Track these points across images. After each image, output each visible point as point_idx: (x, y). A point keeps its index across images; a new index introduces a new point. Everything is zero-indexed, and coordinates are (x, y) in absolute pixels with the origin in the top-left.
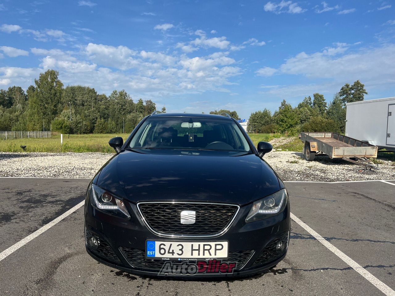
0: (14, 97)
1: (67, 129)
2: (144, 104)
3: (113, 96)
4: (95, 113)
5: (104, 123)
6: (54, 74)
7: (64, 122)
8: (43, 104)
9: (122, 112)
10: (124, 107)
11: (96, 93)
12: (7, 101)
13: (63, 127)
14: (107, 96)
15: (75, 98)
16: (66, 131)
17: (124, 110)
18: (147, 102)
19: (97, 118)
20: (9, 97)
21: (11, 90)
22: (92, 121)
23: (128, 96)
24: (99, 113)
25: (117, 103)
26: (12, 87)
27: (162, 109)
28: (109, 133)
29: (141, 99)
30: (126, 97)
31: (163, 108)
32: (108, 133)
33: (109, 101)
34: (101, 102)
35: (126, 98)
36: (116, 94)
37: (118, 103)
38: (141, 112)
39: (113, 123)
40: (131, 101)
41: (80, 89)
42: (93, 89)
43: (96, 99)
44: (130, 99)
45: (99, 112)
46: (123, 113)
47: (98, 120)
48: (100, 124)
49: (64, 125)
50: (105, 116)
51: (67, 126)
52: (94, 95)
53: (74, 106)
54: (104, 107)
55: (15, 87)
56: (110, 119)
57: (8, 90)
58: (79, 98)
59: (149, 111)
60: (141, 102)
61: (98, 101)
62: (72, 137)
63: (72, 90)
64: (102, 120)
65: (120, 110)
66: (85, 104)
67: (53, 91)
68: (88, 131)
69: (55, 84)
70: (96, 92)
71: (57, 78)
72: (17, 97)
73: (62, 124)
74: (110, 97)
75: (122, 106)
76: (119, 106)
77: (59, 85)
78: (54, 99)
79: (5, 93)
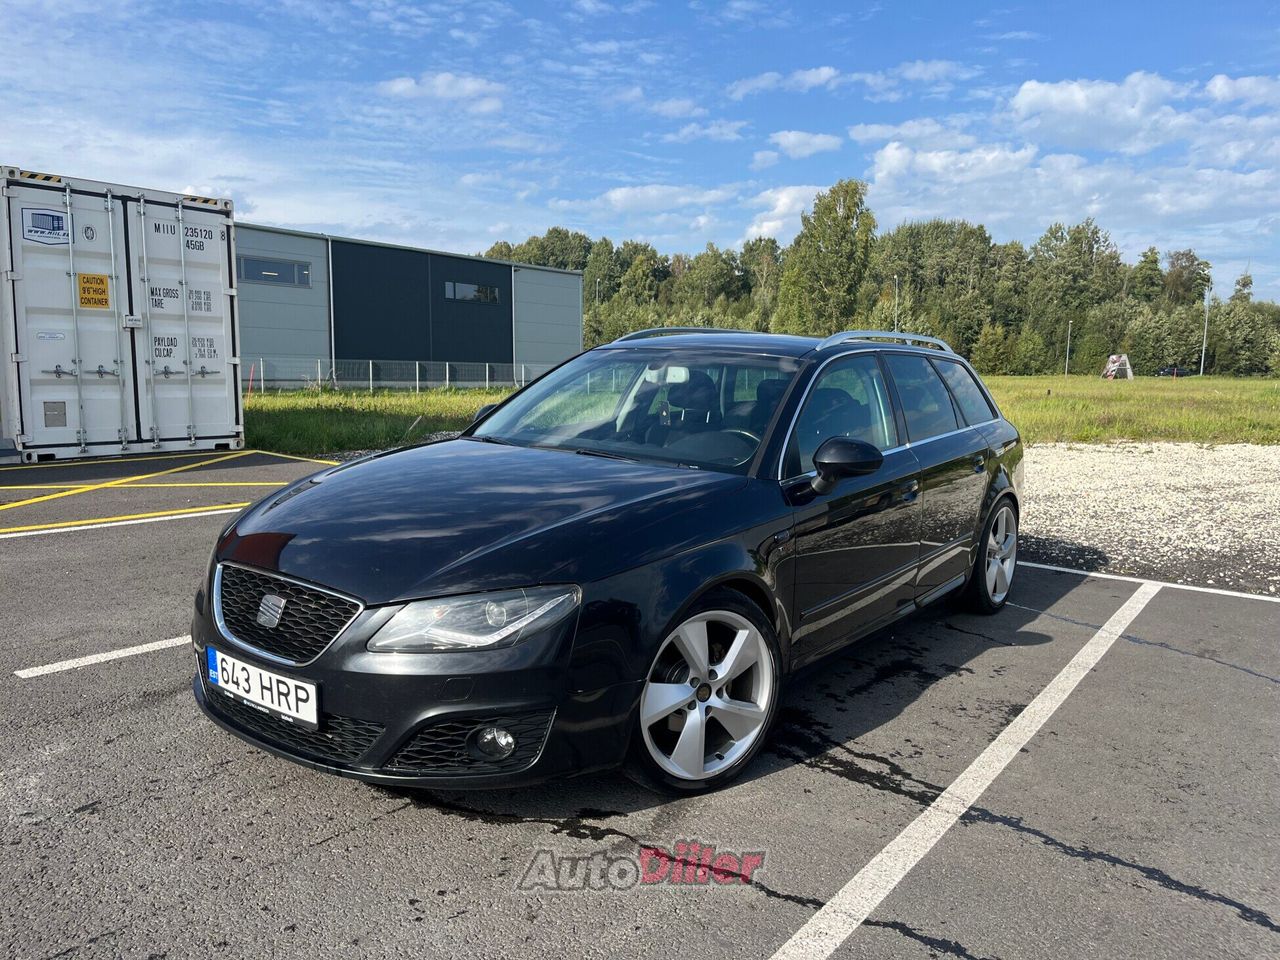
0: (756, 268)
2: (1164, 266)
3: (1047, 245)
4: (976, 308)
5: (1006, 338)
6: (855, 191)
8: (816, 285)
9: (1071, 300)
10: (1082, 282)
11: (986, 240)
12: (739, 281)
14: (1027, 248)
15: (920, 262)
17: (1081, 291)
18: (1178, 256)
19: (980, 324)
20: (742, 270)
21: (752, 250)
22: (964, 334)
23: (1102, 239)
24: (989, 307)
25: (1059, 267)
26: (752, 240)
27: (1238, 283)
28: (1020, 374)
29: (1152, 250)
30: (1096, 246)
31: (1240, 278)
32: (1015, 372)
33: (1030, 263)
34: (1000, 267)
35: (1095, 250)
36: (1062, 238)
37: (1061, 269)
38: (1148, 298)
39: (1037, 338)
40: (1114, 257)
41: (939, 229)
42: (981, 227)
43: (983, 260)
44: (1109, 250)
45: (990, 302)
46: (1075, 304)
47: (986, 329)
48: (992, 344)
50: (1010, 318)
52: (980, 246)
53: (913, 286)
54: (1010, 284)
55: (761, 240)
56: (1026, 327)
57: (743, 251)
58: (931, 262)
59: (1181, 291)
60: (1151, 260)
61: (992, 265)
63: (911, 235)
64: (1000, 330)
65: (1065, 294)
66: (948, 280)
67: (846, 247)
69: (855, 223)
70: (990, 237)
71: (862, 203)
72: (762, 269)
74: (1035, 249)
75: (1075, 280)
76: (1065, 280)
77: (865, 225)
78: (849, 268)
79: (734, 259)
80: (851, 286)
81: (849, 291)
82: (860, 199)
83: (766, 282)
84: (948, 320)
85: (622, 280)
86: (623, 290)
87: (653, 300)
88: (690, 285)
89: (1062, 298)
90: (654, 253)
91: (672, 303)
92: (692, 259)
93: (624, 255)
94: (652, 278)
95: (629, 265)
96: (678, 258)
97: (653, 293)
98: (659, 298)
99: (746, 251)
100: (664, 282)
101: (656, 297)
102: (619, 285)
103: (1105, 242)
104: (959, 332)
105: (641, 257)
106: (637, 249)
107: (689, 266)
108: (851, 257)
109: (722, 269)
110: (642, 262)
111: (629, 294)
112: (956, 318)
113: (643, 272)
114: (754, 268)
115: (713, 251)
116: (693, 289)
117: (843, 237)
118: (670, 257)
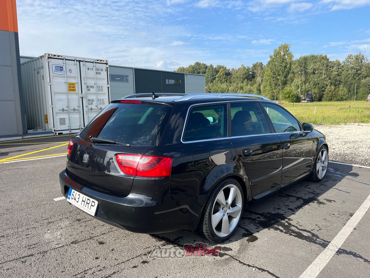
1: (294, 98)
3: (348, 61)
4: (325, 81)
5: (335, 90)
6: (287, 47)
7: (292, 92)
8: (275, 76)
11: (328, 60)
13: (290, 96)
14: (341, 62)
15: (307, 67)
17: (359, 75)
19: (327, 85)
24: (330, 80)
28: (340, 101)
32: (338, 100)
34: (333, 68)
36: (352, 58)
37: (353, 68)
39: (345, 89)
41: (313, 57)
42: (326, 56)
43: (327, 66)
47: (328, 87)
48: (330, 92)
50: (336, 84)
51: (293, 95)
52: (326, 62)
53: (305, 75)
54: (336, 73)
56: (341, 86)
58: (310, 68)
61: (330, 67)
64: (333, 87)
67: (284, 64)
72: (258, 72)
74: (344, 62)
75: (357, 71)
76: (354, 71)
77: (290, 57)
78: (285, 70)
79: (250, 69)
80: (285, 76)
81: (285, 77)
82: (289, 49)
83: (259, 75)
84: (316, 85)
85: (216, 77)
86: (217, 79)
87: (225, 82)
88: (236, 77)
89: (353, 77)
90: (226, 68)
91: (231, 83)
92: (237, 69)
93: (217, 69)
94: (225, 75)
95: (218, 72)
96: (233, 69)
97: (225, 80)
98: (227, 81)
99: (253, 66)
100: (229, 77)
101: (226, 81)
102: (215, 78)
103: (366, 59)
104: (320, 88)
105: (221, 69)
106: (220, 67)
107: (236, 72)
108: (285, 67)
109: (246, 72)
110: (222, 71)
111: (219, 80)
112: (319, 84)
113: (223, 74)
114: (255, 71)
115: (243, 67)
116: (237, 78)
117: (283, 61)
118: (230, 69)
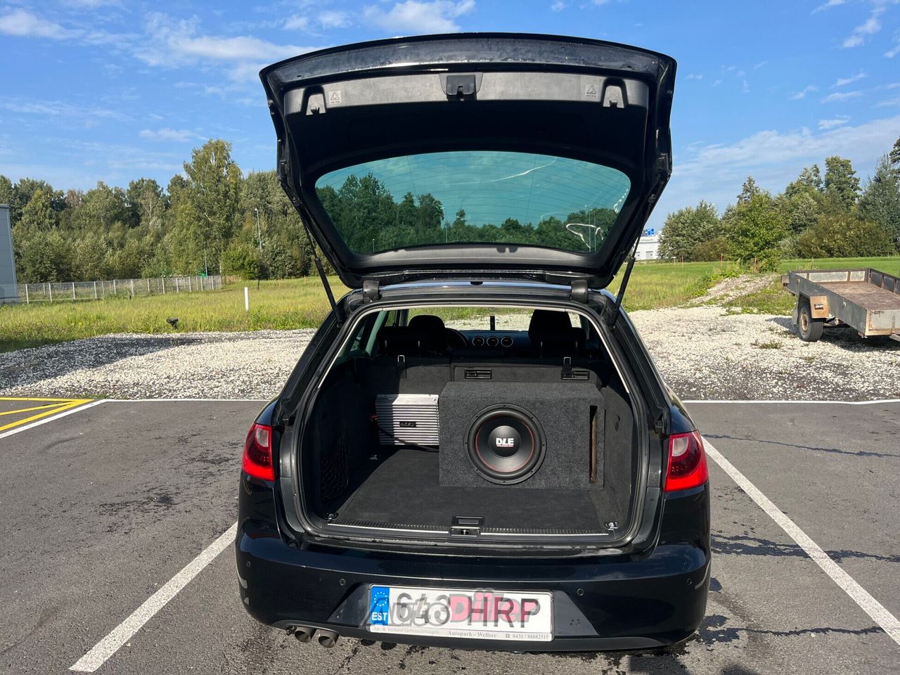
1: (254, 268)
2: (417, 204)
6: (223, 148)
7: (248, 254)
8: (202, 215)
9: (369, 225)
10: (374, 214)
12: (129, 211)
13: (245, 264)
16: (252, 273)
20: (130, 203)
21: (137, 188)
22: (304, 248)
23: (380, 187)
25: (358, 204)
26: (136, 181)
29: (409, 194)
31: (458, 211)
33: (340, 200)
35: (377, 194)
40: (389, 198)
44: (385, 195)
49: (247, 260)
51: (253, 262)
53: (266, 216)
55: (143, 181)
57: (129, 188)
59: (427, 219)
60: (409, 199)
62: (265, 287)
63: (260, 180)
66: (288, 211)
67: (222, 188)
68: (298, 270)
69: (225, 171)
71: (229, 157)
72: (147, 202)
73: (244, 259)
77: (233, 172)
78: (225, 203)
80: (228, 216)
81: (227, 219)
82: (228, 154)
83: (152, 212)
85: (23, 211)
86: (25, 219)
87: (54, 227)
88: (86, 214)
90: (49, 189)
91: (73, 228)
92: (84, 193)
93: (24, 190)
94: (50, 209)
95: (28, 198)
96: (72, 193)
97: (53, 221)
100: (63, 212)
102: (21, 215)
105: (39, 192)
107: (83, 200)
108: (226, 195)
109: (114, 203)
110: (40, 197)
111: (32, 222)
113: (43, 204)
114: (139, 201)
115: (104, 187)
118: (65, 192)
